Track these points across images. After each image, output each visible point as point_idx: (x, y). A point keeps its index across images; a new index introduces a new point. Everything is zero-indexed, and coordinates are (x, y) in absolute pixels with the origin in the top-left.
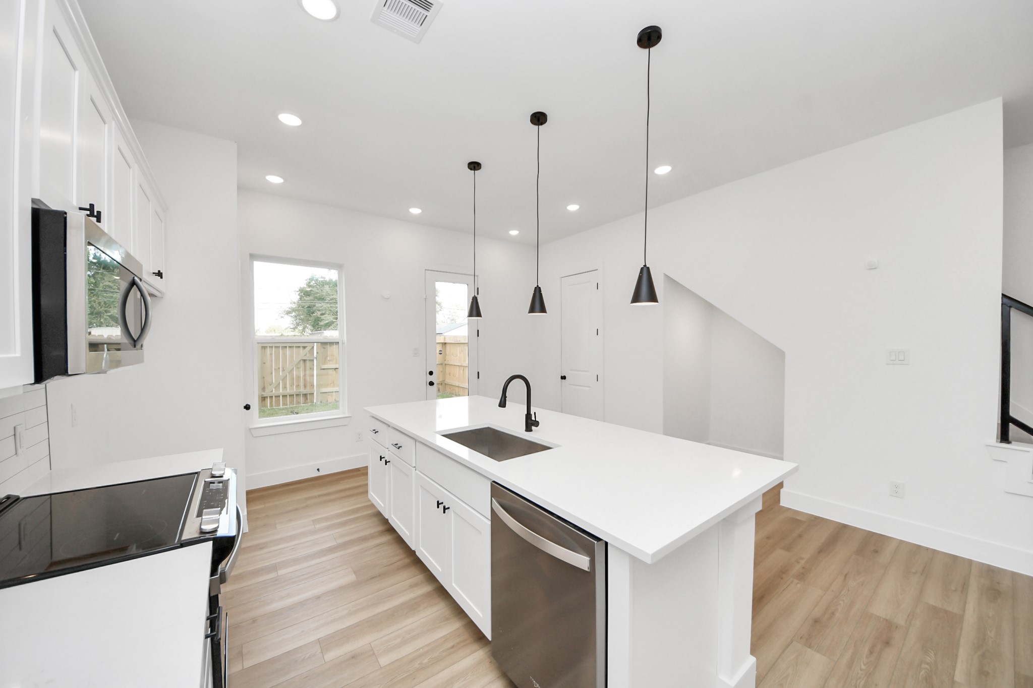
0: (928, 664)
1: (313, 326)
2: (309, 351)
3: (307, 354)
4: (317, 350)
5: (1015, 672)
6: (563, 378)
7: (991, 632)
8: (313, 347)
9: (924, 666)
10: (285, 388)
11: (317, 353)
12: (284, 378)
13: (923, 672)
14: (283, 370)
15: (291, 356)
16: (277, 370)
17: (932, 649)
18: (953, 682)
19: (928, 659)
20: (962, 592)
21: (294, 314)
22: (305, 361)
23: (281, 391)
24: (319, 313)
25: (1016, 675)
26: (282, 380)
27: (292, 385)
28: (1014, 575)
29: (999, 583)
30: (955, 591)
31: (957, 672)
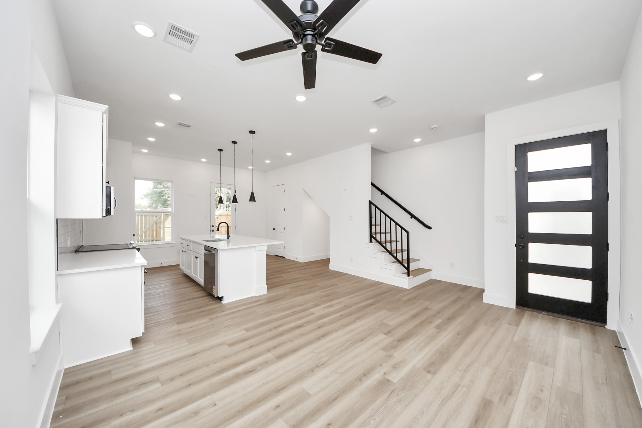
1: (163, 205)
2: (159, 218)
3: (158, 220)
4: (163, 218)
6: (274, 229)
8: (161, 216)
10: (145, 237)
11: (163, 219)
12: (146, 232)
14: (145, 228)
15: (149, 221)
16: (141, 228)
21: (150, 197)
22: (156, 223)
23: (143, 239)
24: (167, 196)
26: (144, 233)
27: (149, 236)
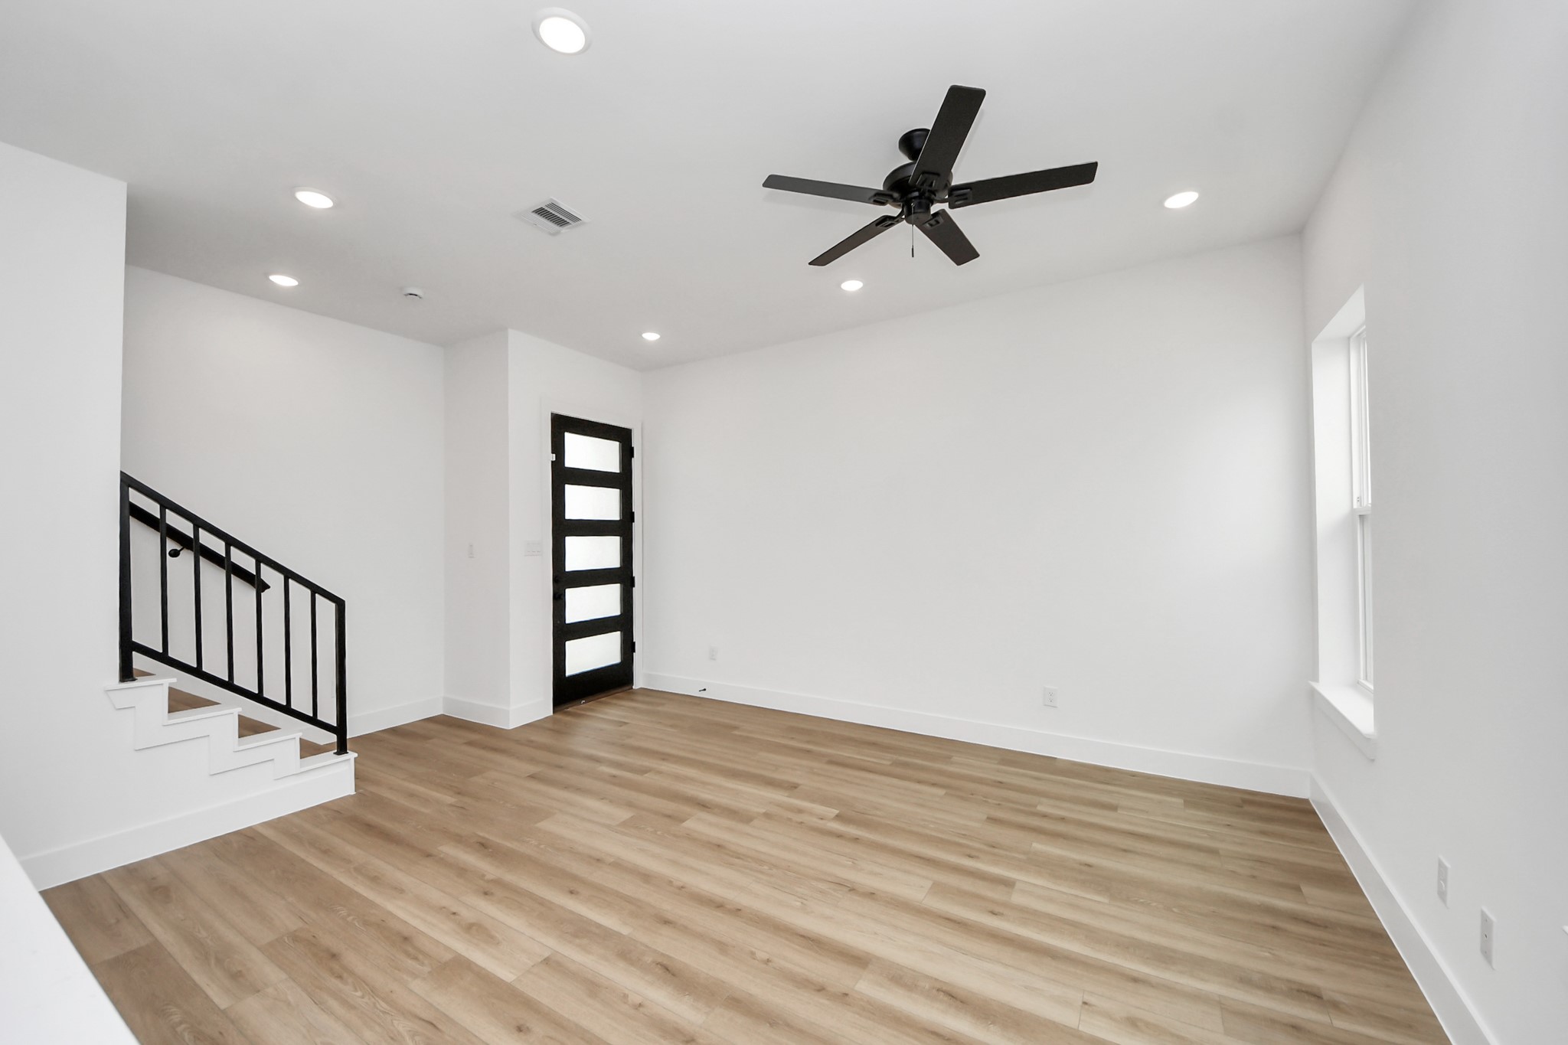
0: (181, 1023)
5: (259, 949)
7: (199, 932)
9: (179, 1029)
13: (186, 1036)
17: (167, 1004)
18: (224, 1012)
19: (176, 1018)
20: (127, 917)
25: (261, 949)
28: (159, 859)
29: (154, 879)
30: (118, 921)
31: (216, 1000)
